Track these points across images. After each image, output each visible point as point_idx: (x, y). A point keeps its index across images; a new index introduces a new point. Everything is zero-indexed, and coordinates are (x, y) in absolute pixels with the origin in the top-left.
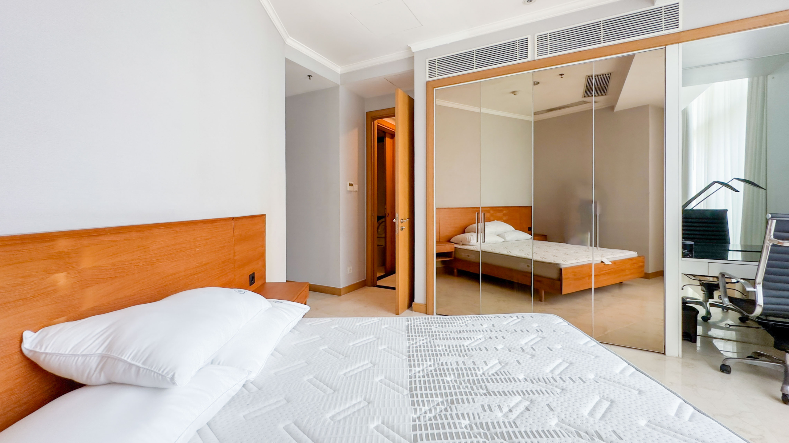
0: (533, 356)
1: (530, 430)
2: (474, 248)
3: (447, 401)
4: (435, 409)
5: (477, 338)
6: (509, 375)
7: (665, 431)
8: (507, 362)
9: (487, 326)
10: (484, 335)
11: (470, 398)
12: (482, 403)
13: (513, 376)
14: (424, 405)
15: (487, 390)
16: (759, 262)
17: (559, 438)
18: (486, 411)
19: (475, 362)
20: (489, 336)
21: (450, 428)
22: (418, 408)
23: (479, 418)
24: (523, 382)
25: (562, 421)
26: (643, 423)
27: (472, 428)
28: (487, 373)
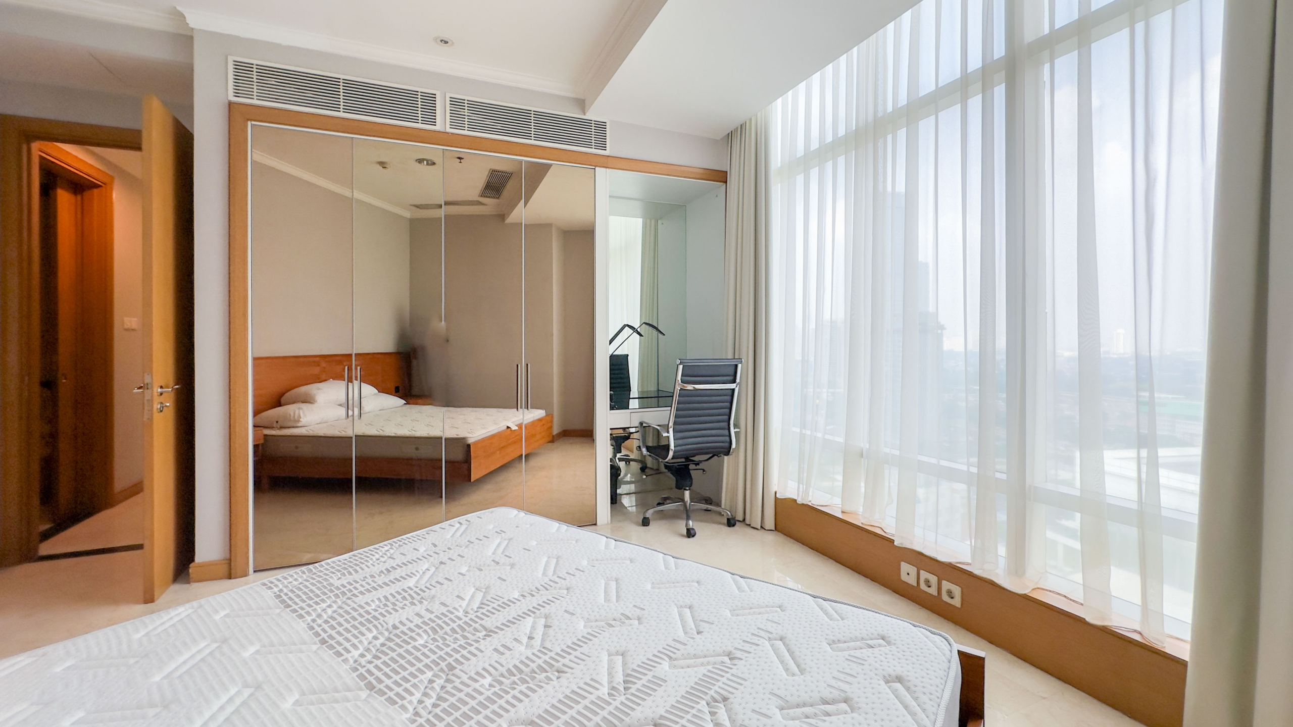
0: (512, 566)
1: (566, 646)
2: (307, 431)
3: (442, 670)
4: (433, 688)
5: (422, 570)
6: (501, 599)
7: (667, 585)
8: (487, 585)
9: (425, 549)
10: (430, 563)
11: (472, 649)
12: (493, 647)
13: (507, 598)
14: (412, 694)
15: (485, 629)
16: (671, 407)
17: (597, 638)
18: (504, 654)
19: (445, 602)
20: (440, 561)
21: (474, 698)
22: (405, 702)
23: (502, 666)
24: (524, 600)
25: (588, 620)
26: (649, 587)
27: (501, 683)
28: (471, 609)
